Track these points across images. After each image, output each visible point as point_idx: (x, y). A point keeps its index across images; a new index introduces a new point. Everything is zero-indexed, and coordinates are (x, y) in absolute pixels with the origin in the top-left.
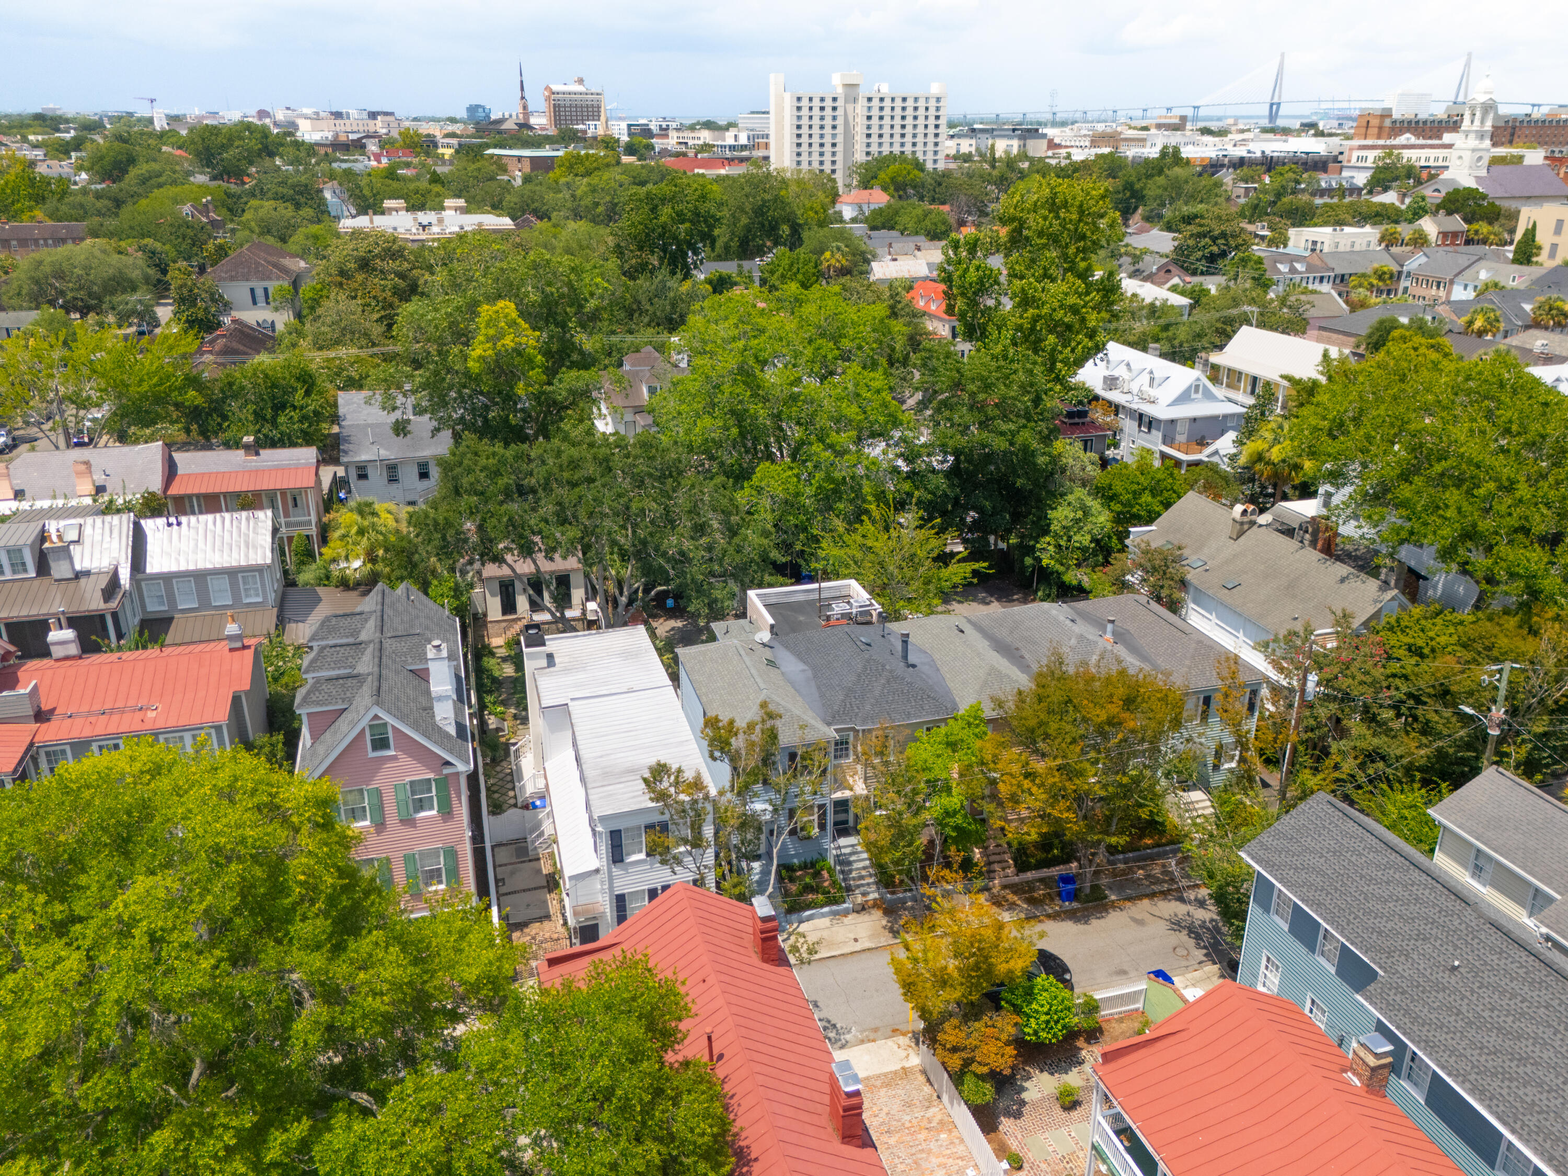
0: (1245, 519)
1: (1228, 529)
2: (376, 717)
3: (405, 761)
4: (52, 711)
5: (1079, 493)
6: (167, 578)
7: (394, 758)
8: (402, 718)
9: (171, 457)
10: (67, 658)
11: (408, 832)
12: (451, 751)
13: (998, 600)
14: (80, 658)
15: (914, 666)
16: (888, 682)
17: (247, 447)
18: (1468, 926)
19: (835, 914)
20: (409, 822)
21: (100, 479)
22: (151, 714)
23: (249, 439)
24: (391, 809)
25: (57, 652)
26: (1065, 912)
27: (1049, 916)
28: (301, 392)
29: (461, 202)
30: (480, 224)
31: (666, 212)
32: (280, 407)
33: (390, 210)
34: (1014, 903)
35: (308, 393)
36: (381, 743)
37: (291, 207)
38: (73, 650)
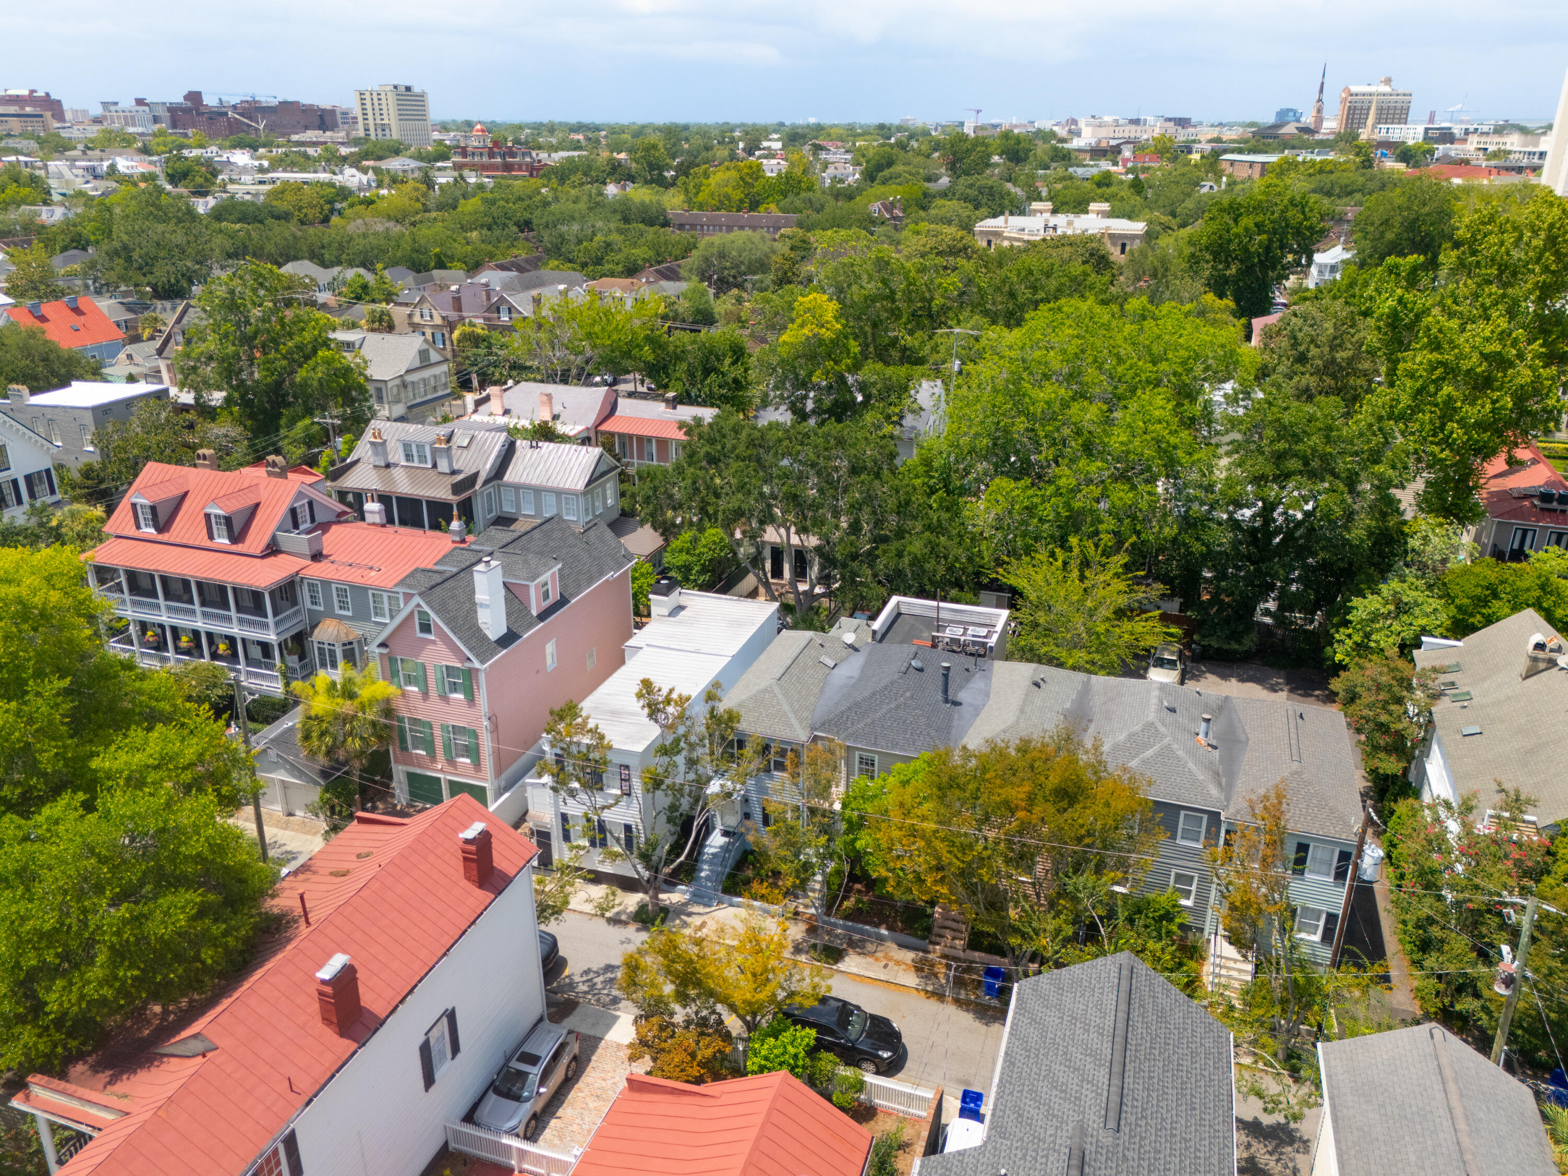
0: (1541, 654)
1: (1523, 664)
2: (419, 605)
3: (441, 647)
4: (327, 556)
6: (517, 488)
7: (433, 642)
8: (437, 612)
9: (616, 401)
10: (374, 524)
11: (441, 705)
12: (470, 650)
13: (1291, 691)
14: (383, 526)
15: (957, 704)
16: (898, 707)
17: (667, 401)
19: (766, 911)
20: (444, 698)
21: (557, 409)
22: (373, 573)
23: (671, 394)
24: (432, 684)
25: (369, 518)
26: (977, 1004)
27: (958, 1002)
29: (1105, 206)
30: (1108, 228)
32: (707, 372)
33: (1037, 211)
34: (936, 975)
35: (734, 363)
36: (426, 628)
37: (971, 207)
38: (377, 519)
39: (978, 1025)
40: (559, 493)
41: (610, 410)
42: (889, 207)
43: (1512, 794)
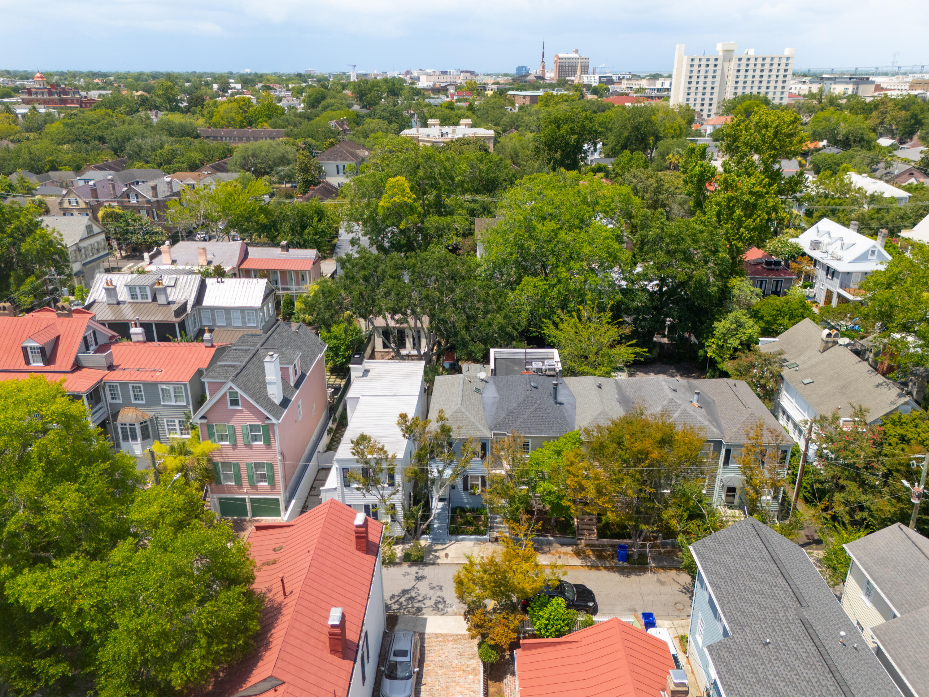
0: (830, 339)
1: (820, 346)
2: (231, 388)
3: (246, 413)
4: (117, 366)
5: (738, 313)
6: (212, 309)
7: (241, 411)
8: (244, 391)
9: (247, 249)
10: (138, 342)
11: (248, 451)
12: (269, 412)
13: (681, 375)
14: (145, 342)
15: (561, 404)
16: (536, 410)
17: (283, 247)
18: (787, 618)
19: (478, 540)
20: (249, 446)
21: (210, 257)
22: (158, 374)
23: (284, 243)
24: (239, 438)
25: (134, 338)
26: (617, 567)
27: (606, 568)
28: (316, 219)
29: (469, 121)
30: (475, 133)
31: (565, 128)
32: (304, 227)
33: (431, 125)
34: (588, 556)
35: (319, 220)
36: (235, 402)
37: (387, 123)
38: (141, 338)
39: (623, 578)
40: (242, 310)
41: (245, 256)
42: (341, 124)
43: (858, 408)
